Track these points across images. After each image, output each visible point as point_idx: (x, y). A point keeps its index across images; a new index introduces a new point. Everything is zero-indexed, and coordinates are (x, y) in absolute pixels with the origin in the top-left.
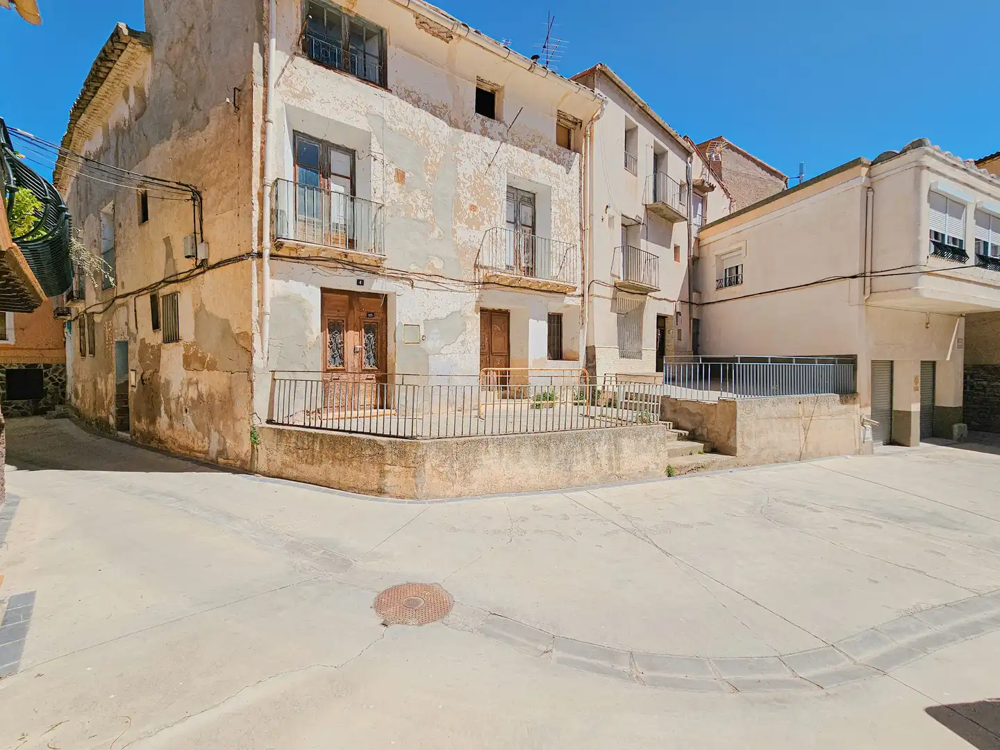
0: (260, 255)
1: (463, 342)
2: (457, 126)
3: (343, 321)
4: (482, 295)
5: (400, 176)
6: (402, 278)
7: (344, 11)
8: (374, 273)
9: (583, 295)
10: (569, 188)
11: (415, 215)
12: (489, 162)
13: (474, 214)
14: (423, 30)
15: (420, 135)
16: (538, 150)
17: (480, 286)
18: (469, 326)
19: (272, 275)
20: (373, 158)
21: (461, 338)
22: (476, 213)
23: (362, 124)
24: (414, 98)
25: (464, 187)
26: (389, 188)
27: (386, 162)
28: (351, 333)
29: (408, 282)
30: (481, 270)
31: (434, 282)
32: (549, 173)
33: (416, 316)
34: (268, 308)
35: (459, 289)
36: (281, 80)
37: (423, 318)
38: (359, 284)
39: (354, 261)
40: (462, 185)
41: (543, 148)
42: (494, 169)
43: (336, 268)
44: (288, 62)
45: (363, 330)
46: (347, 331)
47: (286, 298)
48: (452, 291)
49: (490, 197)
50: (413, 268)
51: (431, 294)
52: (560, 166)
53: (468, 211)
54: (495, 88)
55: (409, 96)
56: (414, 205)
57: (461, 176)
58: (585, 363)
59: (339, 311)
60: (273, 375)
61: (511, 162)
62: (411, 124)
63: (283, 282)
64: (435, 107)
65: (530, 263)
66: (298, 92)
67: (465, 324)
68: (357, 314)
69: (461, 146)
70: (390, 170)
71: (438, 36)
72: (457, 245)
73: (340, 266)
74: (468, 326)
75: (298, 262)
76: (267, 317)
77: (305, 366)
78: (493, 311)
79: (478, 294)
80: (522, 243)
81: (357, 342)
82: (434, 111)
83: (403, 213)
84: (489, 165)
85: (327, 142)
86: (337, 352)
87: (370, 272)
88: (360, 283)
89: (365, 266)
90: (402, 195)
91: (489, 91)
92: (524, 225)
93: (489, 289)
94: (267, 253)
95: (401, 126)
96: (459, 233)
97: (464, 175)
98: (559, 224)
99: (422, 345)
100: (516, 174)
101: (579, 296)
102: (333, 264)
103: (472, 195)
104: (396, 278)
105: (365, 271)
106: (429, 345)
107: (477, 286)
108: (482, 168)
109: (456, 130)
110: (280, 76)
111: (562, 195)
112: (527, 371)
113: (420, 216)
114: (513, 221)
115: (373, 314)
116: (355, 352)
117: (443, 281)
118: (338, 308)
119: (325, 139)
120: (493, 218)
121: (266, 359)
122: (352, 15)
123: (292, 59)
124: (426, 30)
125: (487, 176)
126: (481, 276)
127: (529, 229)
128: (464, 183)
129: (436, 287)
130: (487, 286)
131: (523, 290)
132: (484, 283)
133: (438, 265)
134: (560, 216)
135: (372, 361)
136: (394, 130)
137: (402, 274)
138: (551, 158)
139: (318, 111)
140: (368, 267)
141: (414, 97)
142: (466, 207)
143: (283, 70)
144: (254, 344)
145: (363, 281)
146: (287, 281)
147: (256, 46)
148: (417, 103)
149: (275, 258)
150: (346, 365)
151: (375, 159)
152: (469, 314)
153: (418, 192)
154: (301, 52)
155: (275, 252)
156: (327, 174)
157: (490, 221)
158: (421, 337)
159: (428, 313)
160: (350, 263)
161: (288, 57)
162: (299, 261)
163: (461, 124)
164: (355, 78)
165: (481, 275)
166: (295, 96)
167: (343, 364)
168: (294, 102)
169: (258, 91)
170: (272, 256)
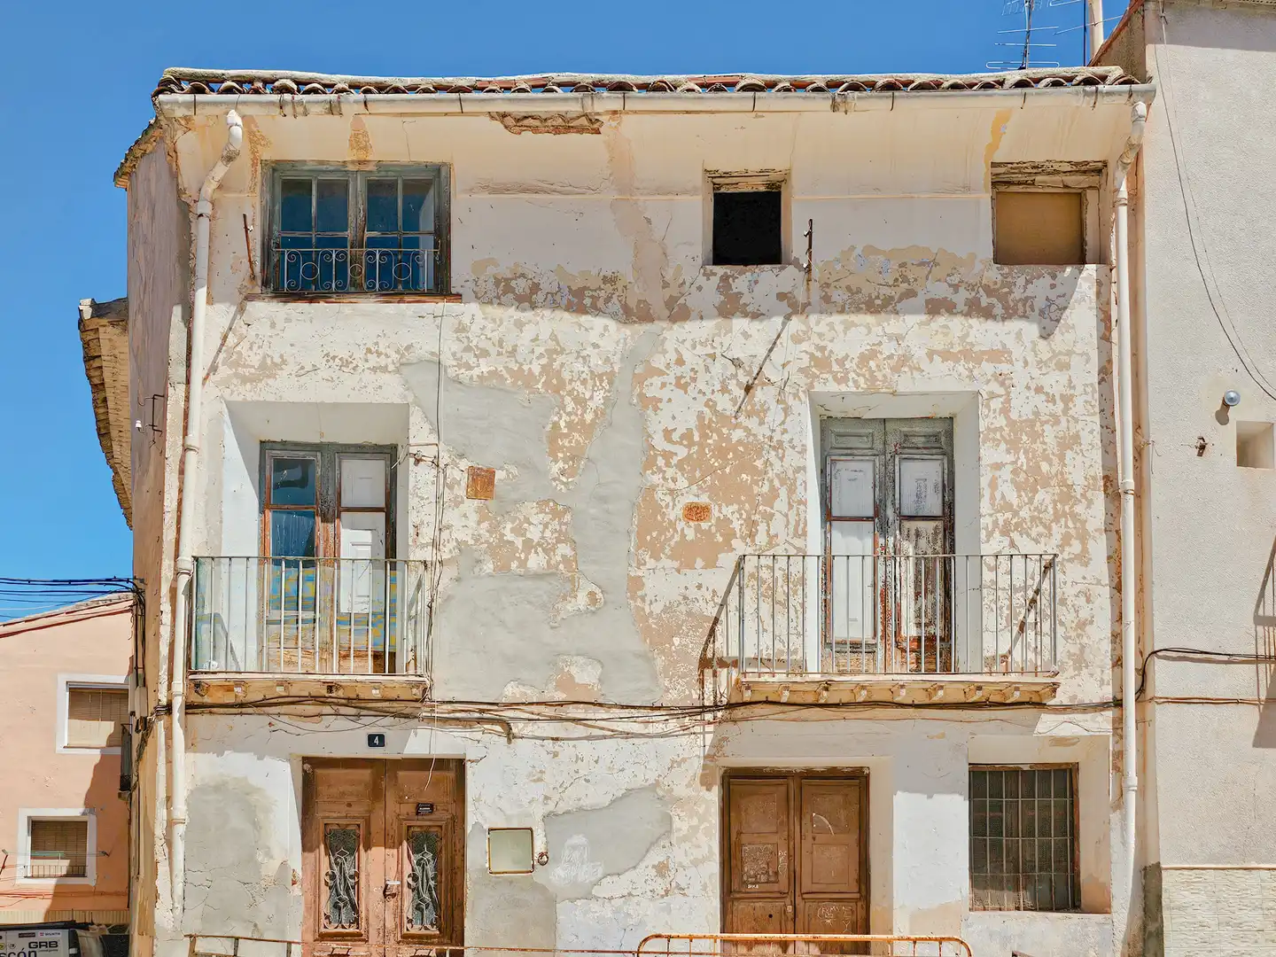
0: (169, 708)
1: (662, 869)
2: (645, 316)
3: (359, 825)
4: (725, 739)
5: (482, 482)
6: (479, 721)
7: (351, 168)
8: (407, 716)
9: (1118, 703)
10: (1055, 382)
11: (523, 563)
12: (744, 380)
13: (698, 529)
14: (528, 134)
15: (536, 370)
16: (920, 300)
17: (719, 714)
18: (681, 825)
19: (190, 746)
20: (412, 460)
21: (656, 857)
22: (705, 525)
23: (391, 390)
24: (519, 291)
25: (668, 464)
26: (451, 517)
27: (445, 459)
28: (377, 852)
29: (498, 728)
30: (723, 672)
31: (574, 720)
32: (968, 354)
33: (521, 806)
34: (180, 810)
35: (651, 729)
36: (222, 356)
37: (539, 811)
38: (375, 745)
39: (362, 696)
40: (661, 462)
41: (940, 291)
42: (759, 394)
43: (320, 715)
44: (233, 319)
45: (405, 843)
46: (367, 848)
47: (219, 788)
48: (628, 735)
49: (754, 471)
50: (511, 692)
51: (566, 749)
52: (1015, 325)
53: (680, 525)
54: (773, 177)
55: (508, 289)
56: (519, 542)
57: (659, 443)
58: (1137, 923)
59: (349, 805)
60: (193, 943)
61: (821, 362)
62: (513, 352)
63: (211, 756)
64: (580, 293)
65: (939, 623)
66: (253, 370)
67: (669, 819)
68: (394, 809)
69: (659, 362)
70: (457, 474)
71: (568, 129)
72: (646, 618)
73: (327, 709)
74: (677, 823)
75: (241, 714)
76: (180, 830)
77: (255, 925)
78: (809, 775)
79: (709, 738)
80: (907, 571)
81: (393, 873)
82: (578, 301)
83: (489, 567)
84: (748, 389)
85: (329, 444)
86: (345, 896)
87: (396, 715)
88: (376, 740)
89: (387, 704)
90: (485, 525)
91: (762, 189)
92: (911, 518)
93: (746, 719)
94: (178, 703)
95: (484, 367)
96: (652, 585)
97: (668, 434)
98: (1012, 497)
99: (539, 875)
100: (843, 388)
101: (1103, 706)
102: (311, 709)
103: (692, 482)
104: (466, 723)
105: (384, 713)
106: (556, 875)
107: (709, 717)
108: (725, 404)
109: (646, 327)
110: (220, 351)
111: (1023, 406)
112: (890, 942)
113: (536, 562)
114: (871, 513)
115: (432, 806)
116: (387, 893)
117: (602, 713)
118: (350, 799)
119: (325, 440)
120: (762, 527)
121: (178, 912)
122: (371, 167)
123: (241, 310)
124: (535, 130)
125: (742, 418)
126: (723, 689)
127: (932, 524)
128: (668, 456)
129: (580, 731)
130: (739, 713)
131: (879, 712)
132: (730, 706)
133: (586, 676)
134: (1015, 472)
135: (430, 914)
136: (467, 381)
137: (482, 711)
138: (975, 309)
139: (292, 396)
140: (395, 704)
141: (521, 286)
142: (676, 512)
143: (225, 338)
144: (157, 883)
145: (381, 737)
146: (220, 754)
147: (177, 311)
148: (528, 299)
149: (199, 710)
150: (363, 924)
151: (418, 461)
152: (680, 790)
153: (530, 509)
154: (258, 290)
155: (196, 699)
156: (333, 511)
157: (752, 535)
158: (536, 856)
159: (556, 797)
160: (349, 702)
161: (233, 309)
162: (244, 710)
163: (658, 306)
164: (373, 299)
165: (721, 684)
166: (245, 380)
167: (356, 921)
168: (245, 393)
169: (176, 395)
170: (190, 707)
